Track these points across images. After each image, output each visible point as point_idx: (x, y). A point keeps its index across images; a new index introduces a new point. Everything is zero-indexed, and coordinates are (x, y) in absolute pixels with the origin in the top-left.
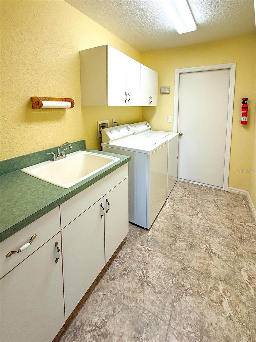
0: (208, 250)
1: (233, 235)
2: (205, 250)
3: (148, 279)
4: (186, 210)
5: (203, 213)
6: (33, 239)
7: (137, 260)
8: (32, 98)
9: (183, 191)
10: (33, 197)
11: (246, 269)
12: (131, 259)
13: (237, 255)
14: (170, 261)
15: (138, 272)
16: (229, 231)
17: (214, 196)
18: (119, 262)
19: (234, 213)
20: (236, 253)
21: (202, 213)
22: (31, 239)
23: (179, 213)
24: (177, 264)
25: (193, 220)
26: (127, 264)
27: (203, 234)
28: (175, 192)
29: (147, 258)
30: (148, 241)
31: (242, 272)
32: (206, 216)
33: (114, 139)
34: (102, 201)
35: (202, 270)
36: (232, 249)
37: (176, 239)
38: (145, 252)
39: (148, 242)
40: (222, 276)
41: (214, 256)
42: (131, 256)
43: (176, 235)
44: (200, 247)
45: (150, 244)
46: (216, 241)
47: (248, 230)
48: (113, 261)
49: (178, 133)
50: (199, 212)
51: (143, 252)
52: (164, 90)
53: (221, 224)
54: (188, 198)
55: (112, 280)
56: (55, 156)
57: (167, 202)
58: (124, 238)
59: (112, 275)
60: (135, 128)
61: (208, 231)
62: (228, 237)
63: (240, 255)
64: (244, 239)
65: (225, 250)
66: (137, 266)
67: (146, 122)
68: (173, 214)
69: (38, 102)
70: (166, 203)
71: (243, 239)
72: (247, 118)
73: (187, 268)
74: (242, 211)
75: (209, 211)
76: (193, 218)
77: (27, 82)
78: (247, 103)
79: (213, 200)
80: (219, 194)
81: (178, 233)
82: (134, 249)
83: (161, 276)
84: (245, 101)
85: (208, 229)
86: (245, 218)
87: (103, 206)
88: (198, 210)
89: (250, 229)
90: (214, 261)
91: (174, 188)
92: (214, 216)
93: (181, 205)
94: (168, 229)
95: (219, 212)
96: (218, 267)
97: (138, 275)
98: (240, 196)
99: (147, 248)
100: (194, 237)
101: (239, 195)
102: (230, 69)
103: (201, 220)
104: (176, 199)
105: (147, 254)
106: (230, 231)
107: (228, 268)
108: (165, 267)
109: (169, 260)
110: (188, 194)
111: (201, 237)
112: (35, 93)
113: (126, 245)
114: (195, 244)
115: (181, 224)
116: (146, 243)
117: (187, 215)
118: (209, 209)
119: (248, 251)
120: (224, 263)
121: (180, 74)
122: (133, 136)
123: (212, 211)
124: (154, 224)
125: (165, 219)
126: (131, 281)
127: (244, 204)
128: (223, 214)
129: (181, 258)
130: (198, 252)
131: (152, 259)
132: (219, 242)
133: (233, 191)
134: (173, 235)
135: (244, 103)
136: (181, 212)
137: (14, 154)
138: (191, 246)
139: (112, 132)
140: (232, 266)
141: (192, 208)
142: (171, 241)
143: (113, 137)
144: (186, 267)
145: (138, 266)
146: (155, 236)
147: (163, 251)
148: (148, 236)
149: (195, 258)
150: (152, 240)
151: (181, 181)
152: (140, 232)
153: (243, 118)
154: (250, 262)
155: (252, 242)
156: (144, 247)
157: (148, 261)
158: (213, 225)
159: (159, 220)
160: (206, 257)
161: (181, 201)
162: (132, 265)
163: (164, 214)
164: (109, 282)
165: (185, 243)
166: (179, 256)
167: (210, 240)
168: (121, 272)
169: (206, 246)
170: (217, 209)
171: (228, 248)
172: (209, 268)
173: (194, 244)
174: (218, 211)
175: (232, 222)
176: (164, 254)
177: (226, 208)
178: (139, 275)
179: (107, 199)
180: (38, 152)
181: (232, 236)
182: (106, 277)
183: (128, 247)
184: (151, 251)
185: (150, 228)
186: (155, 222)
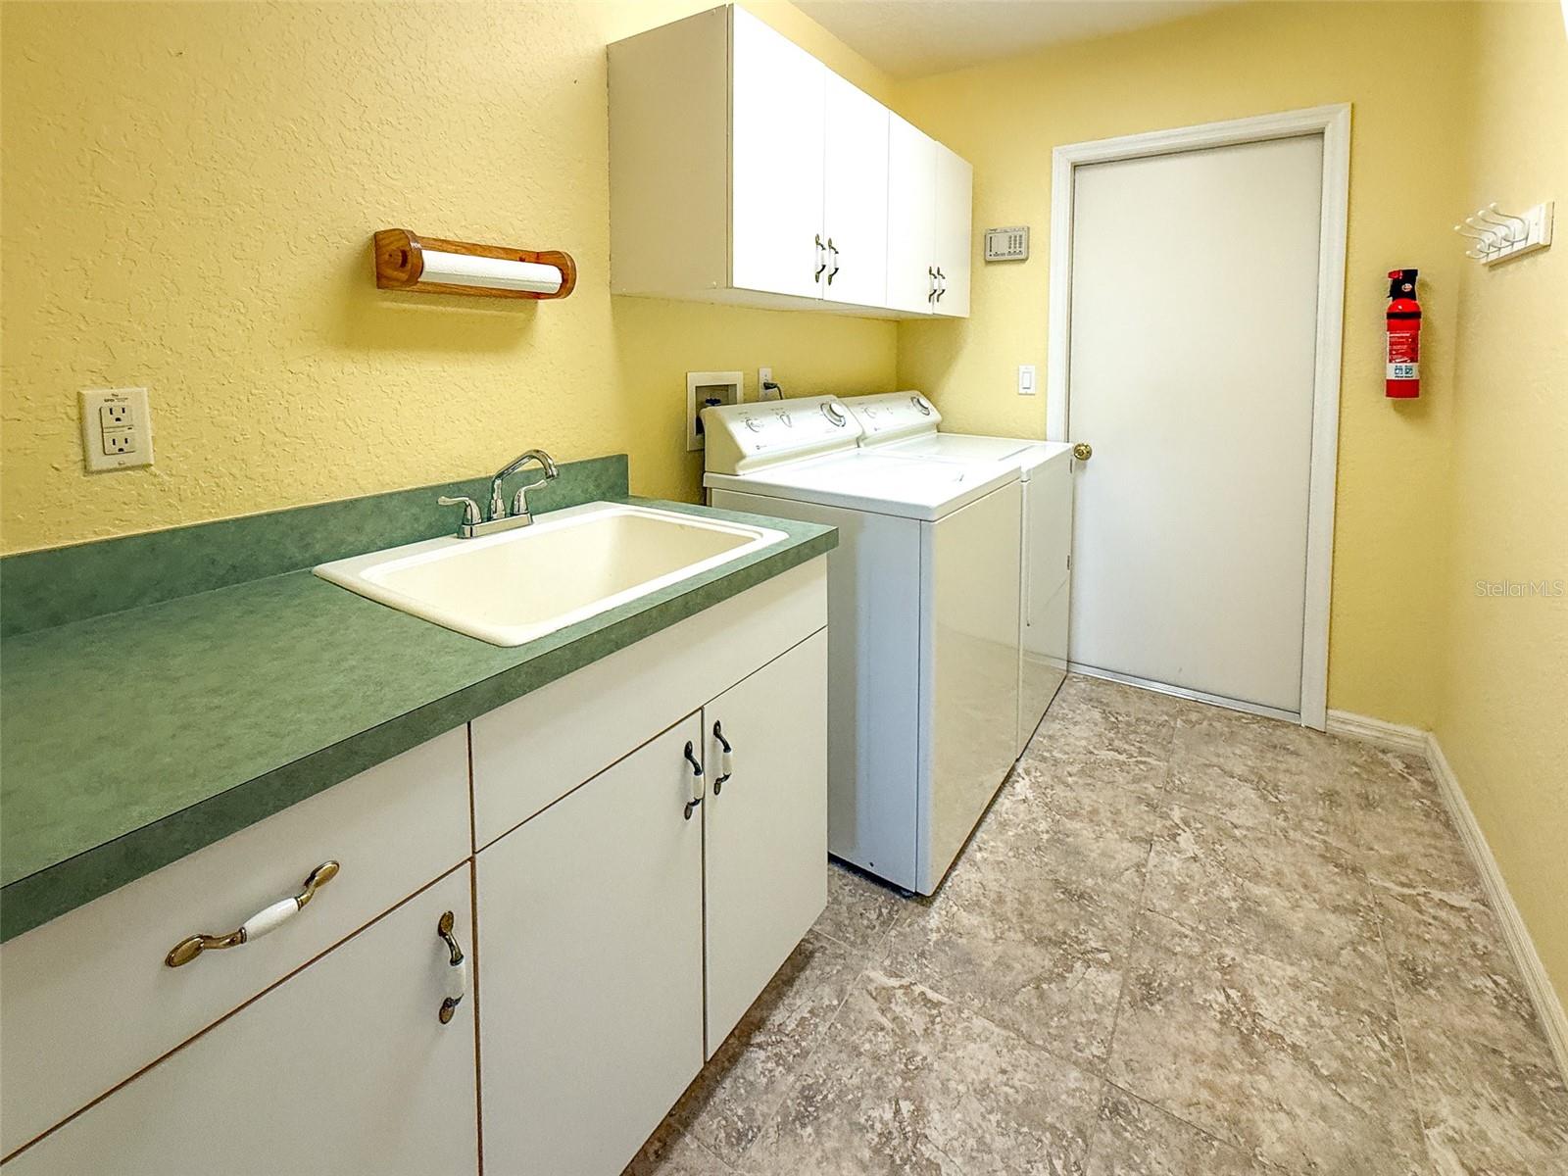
0: (1237, 1018)
1: (1369, 950)
2: (1219, 1016)
3: (923, 1148)
4: (1118, 812)
5: (1204, 832)
6: (318, 884)
7: (867, 1046)
8: (377, 238)
9: (1096, 725)
10: (341, 678)
11: (1451, 1133)
12: (839, 1039)
13: (1395, 1056)
14: (1037, 1065)
15: (870, 1112)
16: (1343, 924)
17: (1254, 749)
18: (776, 1055)
19: (1367, 836)
20: (1388, 1043)
21: (1197, 829)
22: (307, 883)
23: (1078, 825)
24: (1076, 1080)
25: (1150, 865)
26: (815, 1068)
27: (1209, 937)
28: (1057, 726)
29: (918, 1041)
30: (922, 955)
31: (1432, 1146)
32: (1217, 846)
33: (764, 453)
34: (690, 732)
35: (1210, 1121)
36: (1366, 1019)
37: (1066, 950)
38: (909, 1012)
39: (924, 961)
40: (1318, 1160)
41: (1273, 1052)
42: (839, 1026)
43: (1065, 934)
44: (1194, 1000)
45: (932, 969)
46: (1280, 973)
47: (1446, 925)
48: (748, 1044)
49: (1071, 445)
50: (1182, 826)
51: (898, 1009)
52: (1001, 245)
53: (1302, 890)
54: (1123, 757)
55: (738, 1144)
56: (477, 517)
57: (1020, 770)
58: (803, 936)
59: (740, 1118)
60: (863, 417)
61: (1231, 920)
62: (1338, 955)
63: (1414, 1055)
64: (1429, 970)
65: (1325, 1021)
66: (866, 1078)
67: (915, 393)
68: (1047, 832)
69: (404, 255)
70: (1014, 778)
71: (1425, 970)
72: (1415, 365)
73: (1126, 1106)
74: (1405, 831)
75: (1235, 821)
76: (1152, 854)
77: (355, 164)
78: (1412, 295)
79: (1252, 770)
80: (1281, 741)
81: (1077, 924)
82: (856, 993)
83: (993, 1140)
84: (1403, 284)
85: (1235, 913)
86: (1425, 864)
87: (696, 755)
88: (1177, 815)
89: (1458, 921)
90: (1271, 1078)
91: (1055, 708)
92: (1260, 851)
93: (1092, 791)
94: (1026, 902)
95: (1284, 831)
96: (1298, 1111)
97: (872, 1126)
98: (1389, 758)
99: (918, 989)
100: (1157, 947)
101: (1383, 752)
102: (1320, 134)
103: (1195, 867)
104: (1065, 757)
105: (916, 1021)
106: (1348, 926)
107: (1350, 1117)
108: (1011, 1091)
109: (1033, 1060)
110: (1125, 738)
111: (1196, 950)
112: (393, 216)
113: (813, 969)
114: (1165, 984)
115: (1090, 882)
116: (915, 967)
117: (1123, 836)
118: (1236, 812)
119: (1456, 1037)
120: (1327, 1092)
121: (1076, 167)
122: (853, 450)
123: (1250, 824)
124: (954, 874)
125: (1011, 854)
126: (837, 1151)
127: (1418, 797)
128: (1307, 840)
129: (1097, 1050)
130: (1180, 1028)
131: (945, 1049)
132: (1295, 978)
133: (1353, 729)
134: (1050, 933)
135: (1396, 292)
136: (1092, 821)
137: (284, 494)
138: (1146, 993)
139: (755, 422)
140: (1371, 1108)
141: (1148, 805)
142: (1042, 960)
143: (758, 448)
144: (1124, 1098)
145: (874, 1077)
146: (961, 935)
147: (999, 1012)
148: (924, 929)
149: (1170, 1058)
150: (944, 951)
151: (1086, 678)
152: (885, 911)
153: (1393, 365)
154: (1468, 1097)
155: (1471, 987)
156: (901, 987)
157: (925, 1058)
158: (1260, 891)
159: (979, 855)
160: (1228, 1052)
161: (1088, 770)
162: (845, 1074)
163: (1004, 825)
164: (725, 1151)
165: (1116, 976)
166: (1082, 1040)
167: (1243, 968)
168: (784, 1105)
169: (1228, 997)
170: (1276, 814)
171: (1343, 1012)
172: (1244, 1115)
173: (1160, 985)
174: (1281, 822)
175: (1355, 882)
176: (1006, 1027)
177: (1320, 811)
178: (878, 1126)
179: (718, 724)
180: (399, 493)
181: (1362, 956)
182: (709, 1123)
183: (823, 980)
184: (939, 1004)
185: (936, 893)
186: (960, 863)
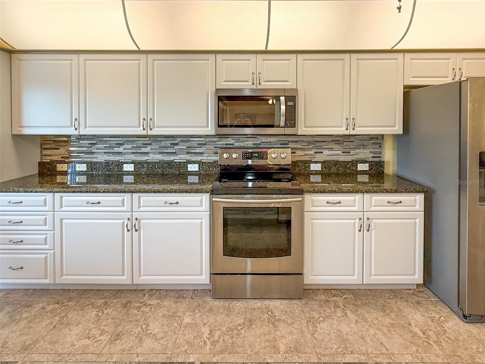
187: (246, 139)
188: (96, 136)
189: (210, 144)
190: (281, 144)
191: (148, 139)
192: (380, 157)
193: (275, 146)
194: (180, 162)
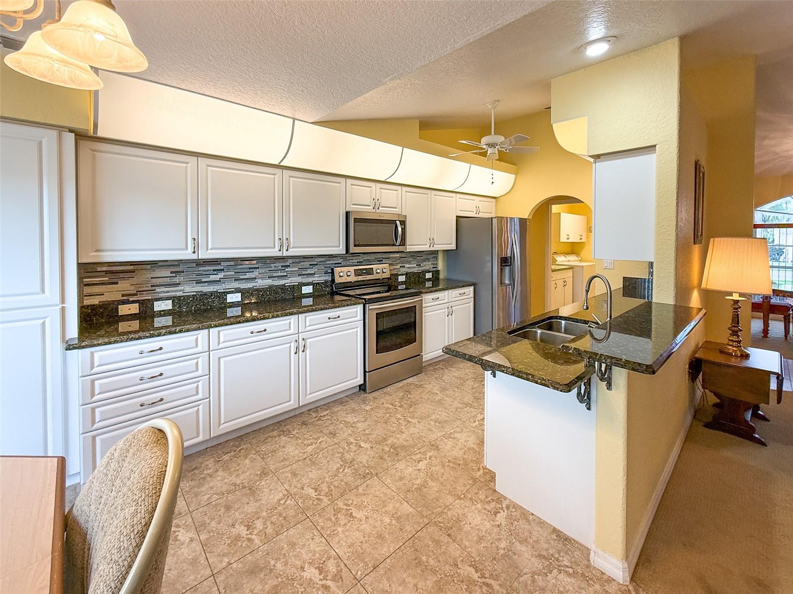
187: (352, 258)
188: (183, 261)
189: (321, 265)
190: (378, 261)
191: (255, 262)
192: (436, 267)
193: (373, 263)
194: (294, 285)
